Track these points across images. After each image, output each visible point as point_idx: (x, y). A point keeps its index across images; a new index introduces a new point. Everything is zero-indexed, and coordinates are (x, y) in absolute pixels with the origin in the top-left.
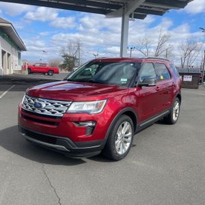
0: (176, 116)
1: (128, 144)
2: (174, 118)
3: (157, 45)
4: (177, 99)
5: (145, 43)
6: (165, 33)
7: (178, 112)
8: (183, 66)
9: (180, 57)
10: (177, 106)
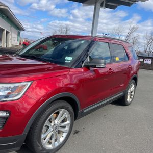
0: (130, 98)
1: (65, 135)
2: (129, 100)
3: (127, 34)
4: (133, 81)
5: (118, 32)
6: (134, 25)
7: (133, 94)
8: (145, 51)
9: (144, 45)
10: (132, 88)
